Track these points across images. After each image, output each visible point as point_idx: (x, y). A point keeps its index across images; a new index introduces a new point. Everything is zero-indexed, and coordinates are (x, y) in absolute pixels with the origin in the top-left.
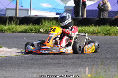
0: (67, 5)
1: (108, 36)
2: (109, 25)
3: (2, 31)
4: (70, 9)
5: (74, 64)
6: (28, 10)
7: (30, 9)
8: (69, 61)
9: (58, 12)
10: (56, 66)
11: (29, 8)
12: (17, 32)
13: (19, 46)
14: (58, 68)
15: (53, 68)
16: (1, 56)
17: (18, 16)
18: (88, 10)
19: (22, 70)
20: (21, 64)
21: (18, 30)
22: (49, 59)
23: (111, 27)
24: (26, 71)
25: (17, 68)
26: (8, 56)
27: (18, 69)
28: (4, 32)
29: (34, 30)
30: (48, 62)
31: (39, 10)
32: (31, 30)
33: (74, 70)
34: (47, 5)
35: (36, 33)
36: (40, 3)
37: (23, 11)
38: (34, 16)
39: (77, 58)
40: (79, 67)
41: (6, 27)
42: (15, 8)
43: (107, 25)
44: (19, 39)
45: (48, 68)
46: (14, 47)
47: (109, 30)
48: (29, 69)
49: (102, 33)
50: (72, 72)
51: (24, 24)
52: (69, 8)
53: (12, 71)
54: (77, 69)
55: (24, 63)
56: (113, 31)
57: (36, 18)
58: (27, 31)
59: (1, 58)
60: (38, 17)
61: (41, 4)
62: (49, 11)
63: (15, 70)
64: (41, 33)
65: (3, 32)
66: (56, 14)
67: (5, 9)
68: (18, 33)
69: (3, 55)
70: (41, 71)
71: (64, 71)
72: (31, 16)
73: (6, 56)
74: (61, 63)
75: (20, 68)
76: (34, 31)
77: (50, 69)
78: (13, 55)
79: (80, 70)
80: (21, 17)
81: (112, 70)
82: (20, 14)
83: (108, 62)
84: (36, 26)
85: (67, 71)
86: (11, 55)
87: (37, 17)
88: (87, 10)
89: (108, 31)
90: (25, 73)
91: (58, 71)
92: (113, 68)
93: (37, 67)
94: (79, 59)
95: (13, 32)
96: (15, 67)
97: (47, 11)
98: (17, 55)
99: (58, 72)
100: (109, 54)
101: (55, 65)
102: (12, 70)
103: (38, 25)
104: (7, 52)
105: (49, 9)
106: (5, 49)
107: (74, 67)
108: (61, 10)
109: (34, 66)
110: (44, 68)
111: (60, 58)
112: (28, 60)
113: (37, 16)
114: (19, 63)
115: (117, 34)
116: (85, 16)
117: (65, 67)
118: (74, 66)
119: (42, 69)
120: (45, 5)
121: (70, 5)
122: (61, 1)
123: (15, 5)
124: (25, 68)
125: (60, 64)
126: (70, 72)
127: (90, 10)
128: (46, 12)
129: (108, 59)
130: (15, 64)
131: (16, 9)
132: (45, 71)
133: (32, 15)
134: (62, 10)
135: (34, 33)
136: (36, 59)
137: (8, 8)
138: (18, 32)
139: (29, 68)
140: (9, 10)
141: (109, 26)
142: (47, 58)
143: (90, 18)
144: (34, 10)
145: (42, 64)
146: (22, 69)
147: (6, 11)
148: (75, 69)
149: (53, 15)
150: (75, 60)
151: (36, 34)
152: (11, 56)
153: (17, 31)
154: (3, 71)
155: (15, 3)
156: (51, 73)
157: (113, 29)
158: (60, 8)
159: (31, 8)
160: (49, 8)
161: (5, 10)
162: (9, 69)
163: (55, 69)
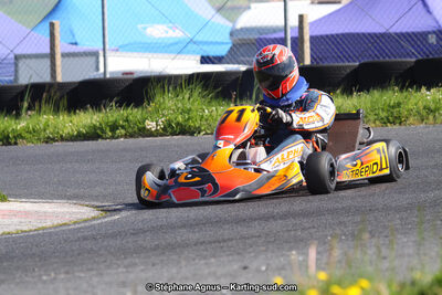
0: (239, 26)
1: (397, 127)
2: (395, 85)
3: (6, 140)
4: (251, 37)
5: (272, 239)
6: (95, 54)
7: (104, 50)
8: (256, 228)
9: (205, 54)
10: (206, 250)
11: (98, 46)
12: (62, 139)
13: (71, 192)
14: (213, 260)
15: (194, 259)
16: (7, 230)
17: (59, 79)
18: (317, 37)
19: (82, 275)
20: (79, 254)
21: (66, 131)
22: (180, 228)
23: (405, 94)
24: (95, 280)
25: (62, 270)
26: (31, 231)
27: (67, 273)
28: (16, 144)
29: (123, 127)
30: (179, 239)
31: (135, 51)
32: (114, 127)
33: (271, 262)
34: (167, 32)
35: (131, 136)
36: (139, 26)
37: (77, 59)
38: (120, 76)
39: (284, 216)
40: (291, 249)
41: (21, 125)
42: (47, 50)
43: (389, 85)
44: (69, 166)
45: (179, 262)
46: (52, 195)
47: (399, 105)
48: (109, 271)
49: (372, 118)
50: (264, 268)
51: (85, 109)
52: (245, 37)
53: (45, 282)
54: (282, 256)
55: (92, 249)
56: (411, 107)
57: (127, 80)
58: (99, 132)
59: (7, 240)
60: (135, 76)
61: (145, 28)
62: (171, 52)
63: (55, 279)
64: (151, 134)
65: (10, 144)
66: (202, 63)
67: (12, 56)
68: (64, 143)
69: (12, 229)
70: (151, 274)
71: (236, 267)
72: (108, 76)
73: (22, 232)
74: (224, 241)
75: (76, 269)
76: (123, 132)
77: (183, 263)
78: (48, 224)
79: (293, 257)
80: (74, 83)
81: (411, 251)
82: (68, 73)
83: (399, 221)
84: (129, 110)
85: (245, 268)
86: (44, 225)
87: (129, 76)
88: (312, 38)
89: (393, 107)
90: (93, 287)
91: (213, 269)
93: (137, 260)
94: (291, 222)
95: (48, 140)
96: (55, 265)
97: (166, 52)
98: (65, 224)
99: (215, 273)
100: (400, 193)
101: (202, 247)
102: (45, 278)
103: (137, 106)
104: (27, 214)
105: (172, 44)
106: (18, 204)
107: (273, 252)
108: (217, 43)
109: (125, 258)
110: (162, 261)
111: (219, 222)
112: (106, 236)
113: (131, 73)
114: (73, 251)
115: (427, 119)
116: (307, 61)
117: (239, 254)
118: (270, 246)
119: (153, 265)
120: (158, 31)
121: (248, 25)
122: (213, 12)
123: (48, 38)
124: (92, 270)
125: (219, 242)
126: (258, 271)
127: (322, 36)
128: (160, 55)
129: (398, 210)
130: (56, 257)
131: (52, 56)
132: (165, 274)
133: (111, 73)
134: (223, 43)
135: (125, 136)
136: (133, 234)
137: (24, 52)
138: (67, 140)
139: (109, 267)
140: (28, 61)
142: (172, 227)
143: (326, 64)
144: (118, 54)
145: (156, 248)
146: (82, 271)
147: (16, 65)
148: (277, 257)
149: (189, 65)
150: (276, 226)
151: (131, 140)
152: (44, 229)
153: (61, 136)
154: (12, 286)
155: (48, 32)
156: (186, 278)
157: (413, 101)
158: (211, 39)
159: (107, 47)
160: (171, 41)
161: (13, 61)
162: (33, 277)
163: (202, 262)
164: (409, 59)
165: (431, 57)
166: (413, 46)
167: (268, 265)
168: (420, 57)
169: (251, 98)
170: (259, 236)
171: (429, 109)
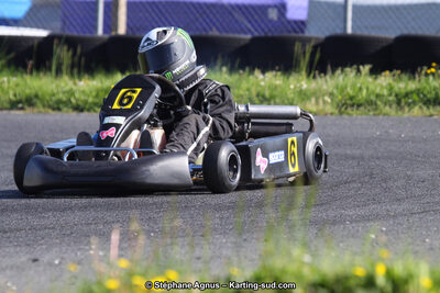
2: (222, 65)
5: (68, 232)
18: (135, 3)
23: (236, 76)
33: (65, 256)
40: (89, 243)
43: (215, 64)
50: (57, 262)
54: (79, 249)
56: (241, 92)
71: (24, 259)
74: (11, 231)
79: (92, 252)
83: (218, 221)
92: (235, 243)
107: (69, 245)
116: (122, 30)
117: (28, 245)
118: (66, 239)
126: (51, 264)
141: (224, 69)
148: (73, 251)
157: (244, 85)
164: (243, 36)
165: (270, 34)
166: (250, 22)
167: (62, 258)
168: (256, 34)
169: (50, 69)
170: (53, 228)
171: (263, 96)
